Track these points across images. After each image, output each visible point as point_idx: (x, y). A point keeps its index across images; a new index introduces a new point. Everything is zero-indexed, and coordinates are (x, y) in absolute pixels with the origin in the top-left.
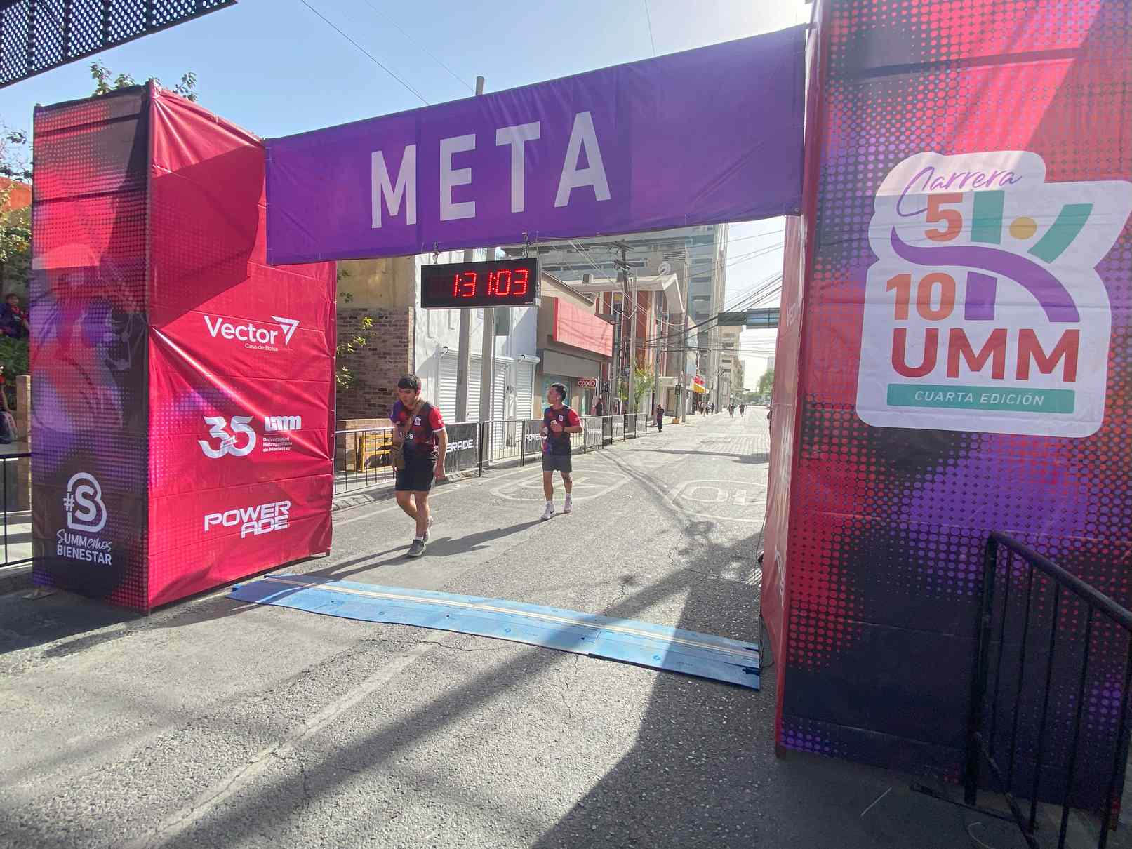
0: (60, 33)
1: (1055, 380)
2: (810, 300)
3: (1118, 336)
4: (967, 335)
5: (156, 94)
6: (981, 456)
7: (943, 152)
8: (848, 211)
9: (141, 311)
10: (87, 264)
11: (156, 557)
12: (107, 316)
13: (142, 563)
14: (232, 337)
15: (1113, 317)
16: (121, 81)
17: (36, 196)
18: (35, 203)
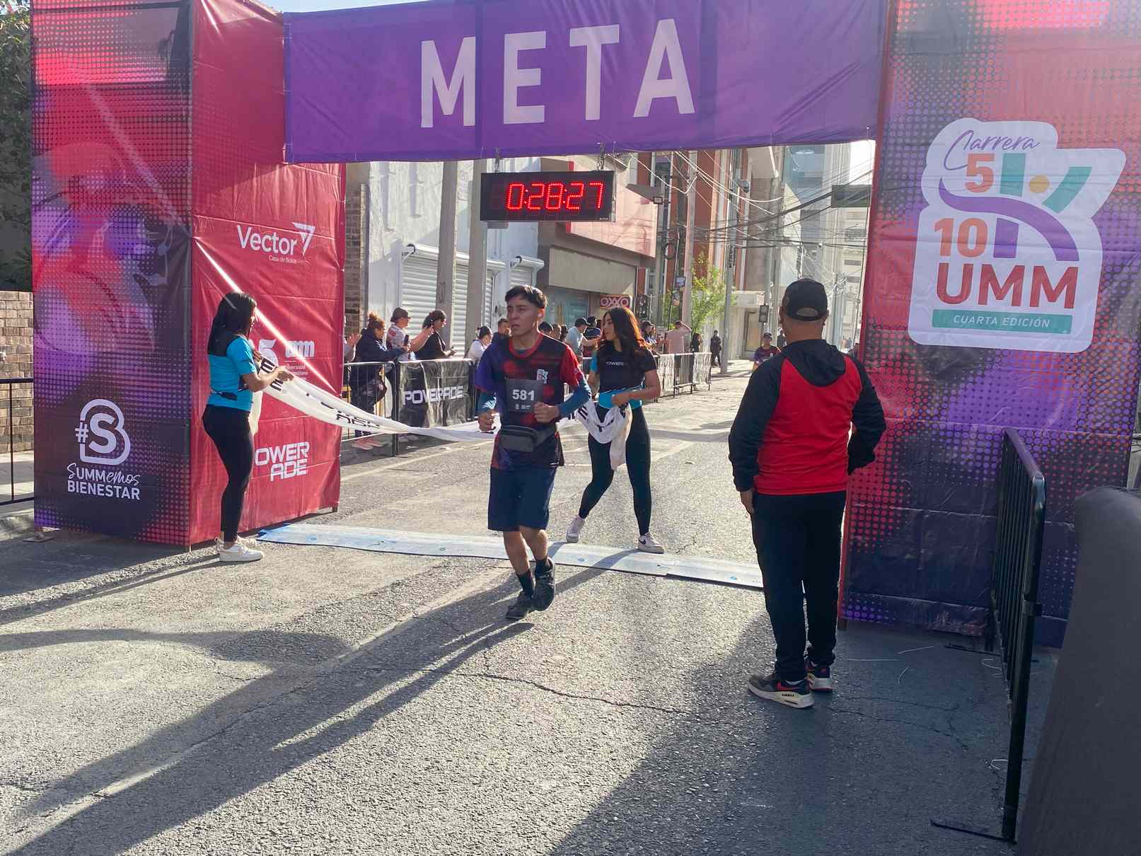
1: (1058, 307)
2: (874, 236)
4: (995, 270)
6: (1001, 368)
7: (981, 119)
8: (905, 163)
9: (183, 222)
12: (139, 226)
13: (184, 495)
14: (258, 248)
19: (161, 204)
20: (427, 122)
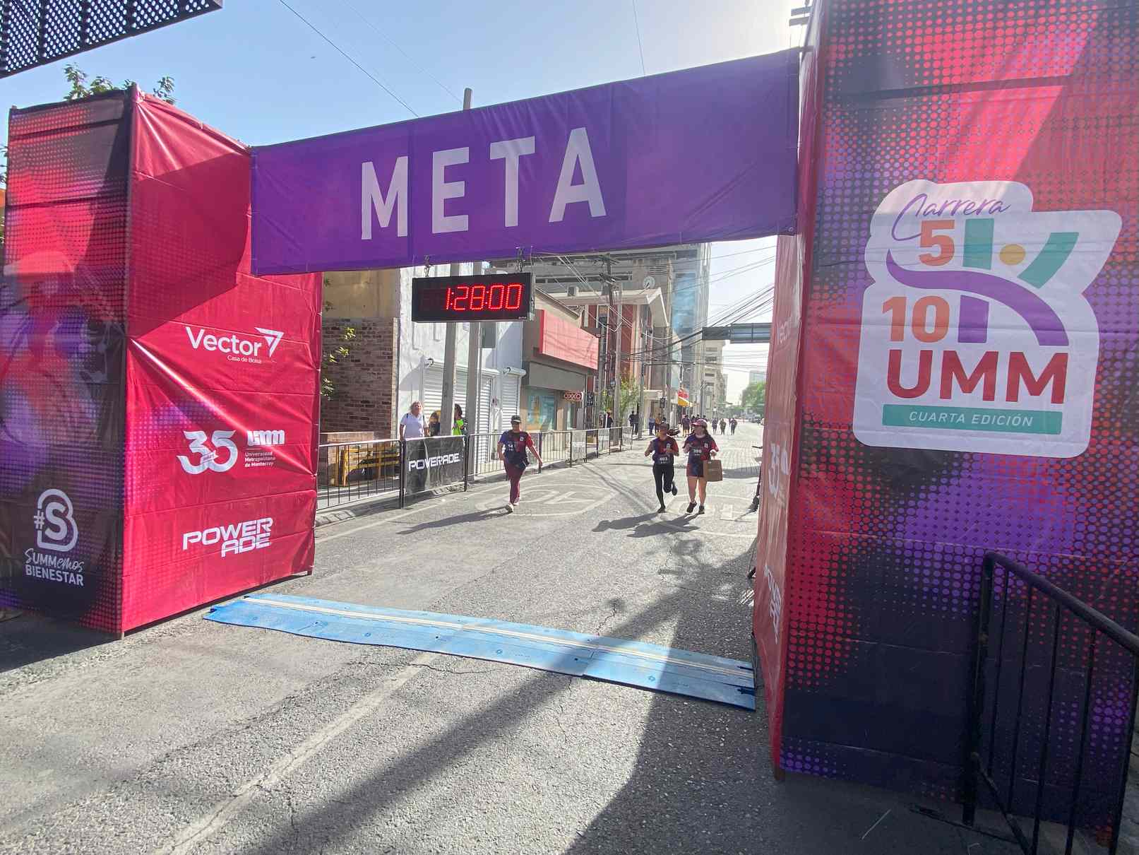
0: (35, 34)
1: (1044, 401)
2: (809, 320)
3: (1106, 360)
4: (961, 358)
5: (139, 98)
6: (972, 475)
7: (935, 180)
8: (845, 234)
9: (119, 322)
10: (62, 270)
11: (131, 578)
12: (83, 325)
13: (116, 584)
14: (214, 349)
15: (1101, 342)
16: (97, 84)
17: (9, 200)
18: (8, 208)
19: (101, 305)
20: (367, 235)
